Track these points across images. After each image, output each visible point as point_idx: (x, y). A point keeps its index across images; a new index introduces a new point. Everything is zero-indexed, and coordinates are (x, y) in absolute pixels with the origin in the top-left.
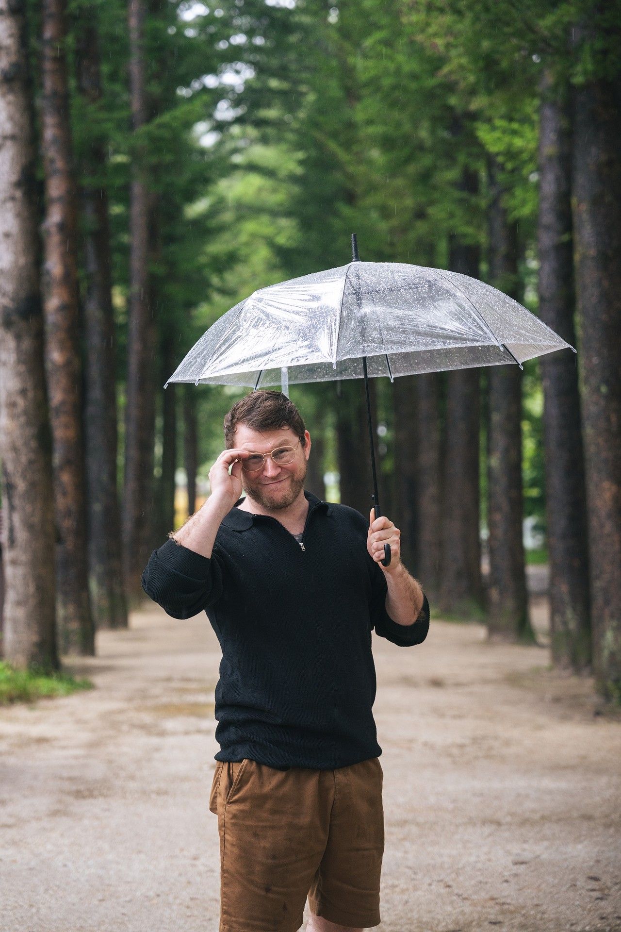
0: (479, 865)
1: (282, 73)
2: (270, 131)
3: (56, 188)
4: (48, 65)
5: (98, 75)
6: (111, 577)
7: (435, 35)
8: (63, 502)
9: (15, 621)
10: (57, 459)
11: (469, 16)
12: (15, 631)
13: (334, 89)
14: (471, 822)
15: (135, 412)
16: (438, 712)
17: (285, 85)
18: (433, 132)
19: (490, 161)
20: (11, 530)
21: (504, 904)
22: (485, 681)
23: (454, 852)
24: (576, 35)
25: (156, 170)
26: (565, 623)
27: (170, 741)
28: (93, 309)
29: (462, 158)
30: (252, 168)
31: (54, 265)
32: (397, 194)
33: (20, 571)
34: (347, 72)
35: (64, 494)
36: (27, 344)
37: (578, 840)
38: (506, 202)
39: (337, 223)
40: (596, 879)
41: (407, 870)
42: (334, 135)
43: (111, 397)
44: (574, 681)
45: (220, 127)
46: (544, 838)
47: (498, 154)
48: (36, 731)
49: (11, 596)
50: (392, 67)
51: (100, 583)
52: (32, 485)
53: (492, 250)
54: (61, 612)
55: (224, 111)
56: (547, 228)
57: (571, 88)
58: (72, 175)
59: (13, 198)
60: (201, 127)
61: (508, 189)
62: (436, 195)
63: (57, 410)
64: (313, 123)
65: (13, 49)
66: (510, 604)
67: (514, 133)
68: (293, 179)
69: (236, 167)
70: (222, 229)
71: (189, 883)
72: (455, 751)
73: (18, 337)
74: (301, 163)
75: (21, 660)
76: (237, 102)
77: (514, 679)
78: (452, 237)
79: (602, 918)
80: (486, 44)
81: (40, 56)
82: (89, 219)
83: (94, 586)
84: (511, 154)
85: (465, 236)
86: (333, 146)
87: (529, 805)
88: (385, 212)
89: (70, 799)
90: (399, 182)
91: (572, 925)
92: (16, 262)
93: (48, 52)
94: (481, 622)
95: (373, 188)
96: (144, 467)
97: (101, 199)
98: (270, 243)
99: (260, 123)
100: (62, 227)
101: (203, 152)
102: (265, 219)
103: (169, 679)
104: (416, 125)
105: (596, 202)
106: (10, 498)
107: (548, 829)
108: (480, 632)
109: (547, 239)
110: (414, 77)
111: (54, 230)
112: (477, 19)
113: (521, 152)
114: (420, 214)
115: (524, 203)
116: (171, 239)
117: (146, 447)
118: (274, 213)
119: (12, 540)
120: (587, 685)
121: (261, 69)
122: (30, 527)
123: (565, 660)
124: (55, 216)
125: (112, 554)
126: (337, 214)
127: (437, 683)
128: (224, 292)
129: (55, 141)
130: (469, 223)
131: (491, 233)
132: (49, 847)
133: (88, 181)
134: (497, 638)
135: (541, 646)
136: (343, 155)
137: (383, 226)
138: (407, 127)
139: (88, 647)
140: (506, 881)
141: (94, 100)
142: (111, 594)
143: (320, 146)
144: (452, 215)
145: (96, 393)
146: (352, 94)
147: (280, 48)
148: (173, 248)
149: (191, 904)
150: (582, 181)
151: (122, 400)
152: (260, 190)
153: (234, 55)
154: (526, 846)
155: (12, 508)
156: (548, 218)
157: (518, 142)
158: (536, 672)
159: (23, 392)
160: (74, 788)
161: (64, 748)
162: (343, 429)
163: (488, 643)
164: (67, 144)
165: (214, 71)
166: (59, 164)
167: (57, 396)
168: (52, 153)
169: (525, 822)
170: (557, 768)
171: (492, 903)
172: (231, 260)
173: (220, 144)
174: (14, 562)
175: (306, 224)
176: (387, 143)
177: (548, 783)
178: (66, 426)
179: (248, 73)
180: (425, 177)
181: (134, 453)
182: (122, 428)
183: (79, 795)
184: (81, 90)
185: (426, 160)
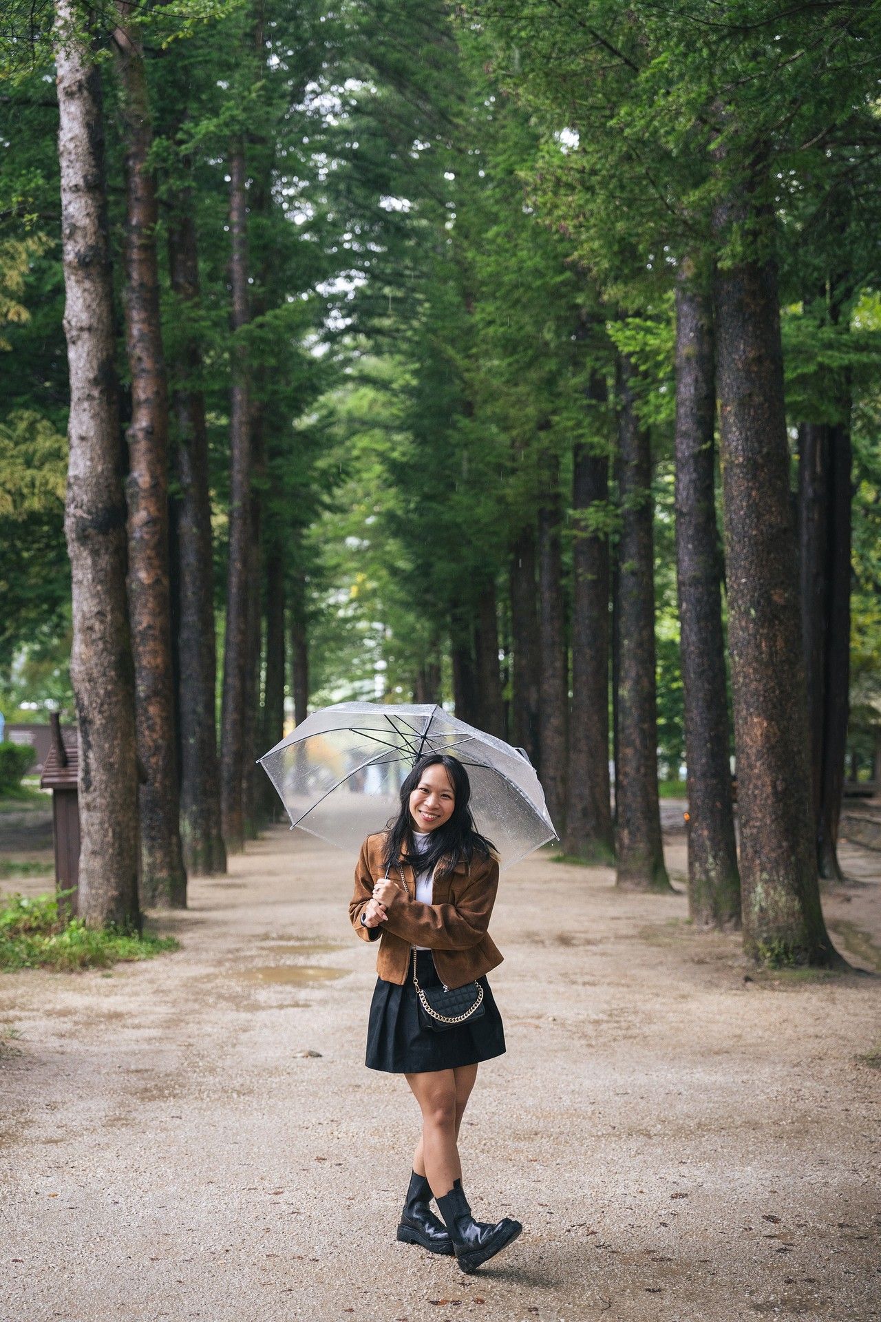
0: (629, 1200)
1: (396, 279)
2: (385, 341)
3: (143, 390)
4: (135, 255)
5: (194, 270)
6: (207, 819)
7: (564, 217)
8: (149, 738)
9: (90, 873)
10: (142, 689)
11: (602, 195)
12: (90, 885)
13: (451, 293)
14: (614, 1132)
15: (236, 638)
16: (568, 978)
17: (400, 294)
18: (558, 334)
19: (621, 365)
20: (87, 771)
21: (662, 1259)
22: (619, 938)
23: (598, 1180)
24: (722, 217)
25: (259, 376)
26: (706, 872)
27: (262, 1016)
28: (187, 524)
29: (589, 362)
30: (365, 379)
31: (141, 474)
32: (520, 403)
33: (97, 816)
34: (465, 269)
35: (151, 728)
36: (105, 561)
37: (745, 1160)
38: (639, 410)
39: (455, 436)
40: (775, 1220)
41: (540, 1209)
42: (452, 341)
43: (209, 623)
44: (716, 935)
45: (331, 337)
46: (705, 1157)
47: (630, 355)
48: (109, 1004)
49: (87, 845)
50: (513, 262)
51: (195, 825)
52: (111, 719)
53: (621, 462)
54: (146, 859)
55: (337, 321)
56: (685, 435)
57: (716, 274)
58: (161, 377)
59: (90, 397)
60: (312, 337)
61: (641, 395)
62: (561, 403)
63: (143, 634)
64: (429, 329)
65: (91, 229)
66: (642, 847)
67: (648, 331)
68: (407, 390)
69: (348, 378)
70: (331, 442)
71: (268, 1230)
72: (590, 1030)
73: (95, 553)
74: (415, 373)
75: (97, 918)
76: (349, 310)
77: (648, 935)
78: (578, 448)
79: (789, 1282)
80: (620, 226)
81: (126, 244)
82: (183, 426)
83: (186, 827)
84: (644, 355)
85: (592, 446)
86: (450, 351)
87: (682, 1107)
88: (505, 424)
89: (135, 1101)
90: (522, 389)
91: (752, 1293)
92: (93, 468)
93: (135, 239)
94: (609, 865)
95: (493, 396)
96: (245, 698)
97: (197, 405)
98: (383, 457)
99: (371, 333)
100: (149, 433)
101: (312, 362)
102: (378, 433)
103: (266, 937)
104: (539, 325)
105: (744, 403)
106: (85, 735)
107: (709, 1142)
108: (610, 876)
109: (685, 448)
110: (538, 273)
111: (140, 435)
112: (612, 196)
113: (657, 352)
114: (545, 425)
115: (658, 409)
116: (276, 453)
117: (247, 674)
118: (388, 428)
119: (88, 782)
120: (733, 941)
121: (374, 276)
122: (108, 767)
123: (706, 912)
124: (142, 420)
125: (209, 792)
126: (454, 426)
127: (565, 941)
128: (333, 509)
129: (142, 337)
130: (598, 432)
131: (619, 443)
132: (101, 1172)
133: (182, 385)
134: (628, 884)
135: (678, 893)
136: (460, 361)
137: (504, 438)
138: (529, 329)
139: (178, 898)
140: (664, 1225)
141: (188, 297)
142: (206, 836)
143: (435, 353)
144: (579, 425)
145: (190, 617)
146: (469, 297)
147: (395, 253)
148: (279, 461)
149: (269, 1264)
150: (728, 380)
151: (220, 628)
152: (373, 402)
153: (345, 261)
154: (684, 1169)
155: (88, 745)
156: (685, 425)
157: (653, 341)
158: (674, 924)
159: (100, 614)
160: (142, 1084)
161: (138, 1027)
162: (460, 655)
163: (618, 889)
164: (155, 342)
165: (325, 276)
166: (147, 364)
167: (143, 619)
168: (139, 351)
169: (681, 1132)
170: (711, 1053)
171: (649, 1257)
172: (341, 474)
173: (332, 353)
174: (88, 807)
175: (421, 437)
176: (509, 346)
177: (701, 1076)
178: (154, 653)
179: (360, 281)
180: (550, 382)
181: (234, 681)
182: (220, 652)
183: (145, 1095)
184: (176, 286)
185: (552, 365)
